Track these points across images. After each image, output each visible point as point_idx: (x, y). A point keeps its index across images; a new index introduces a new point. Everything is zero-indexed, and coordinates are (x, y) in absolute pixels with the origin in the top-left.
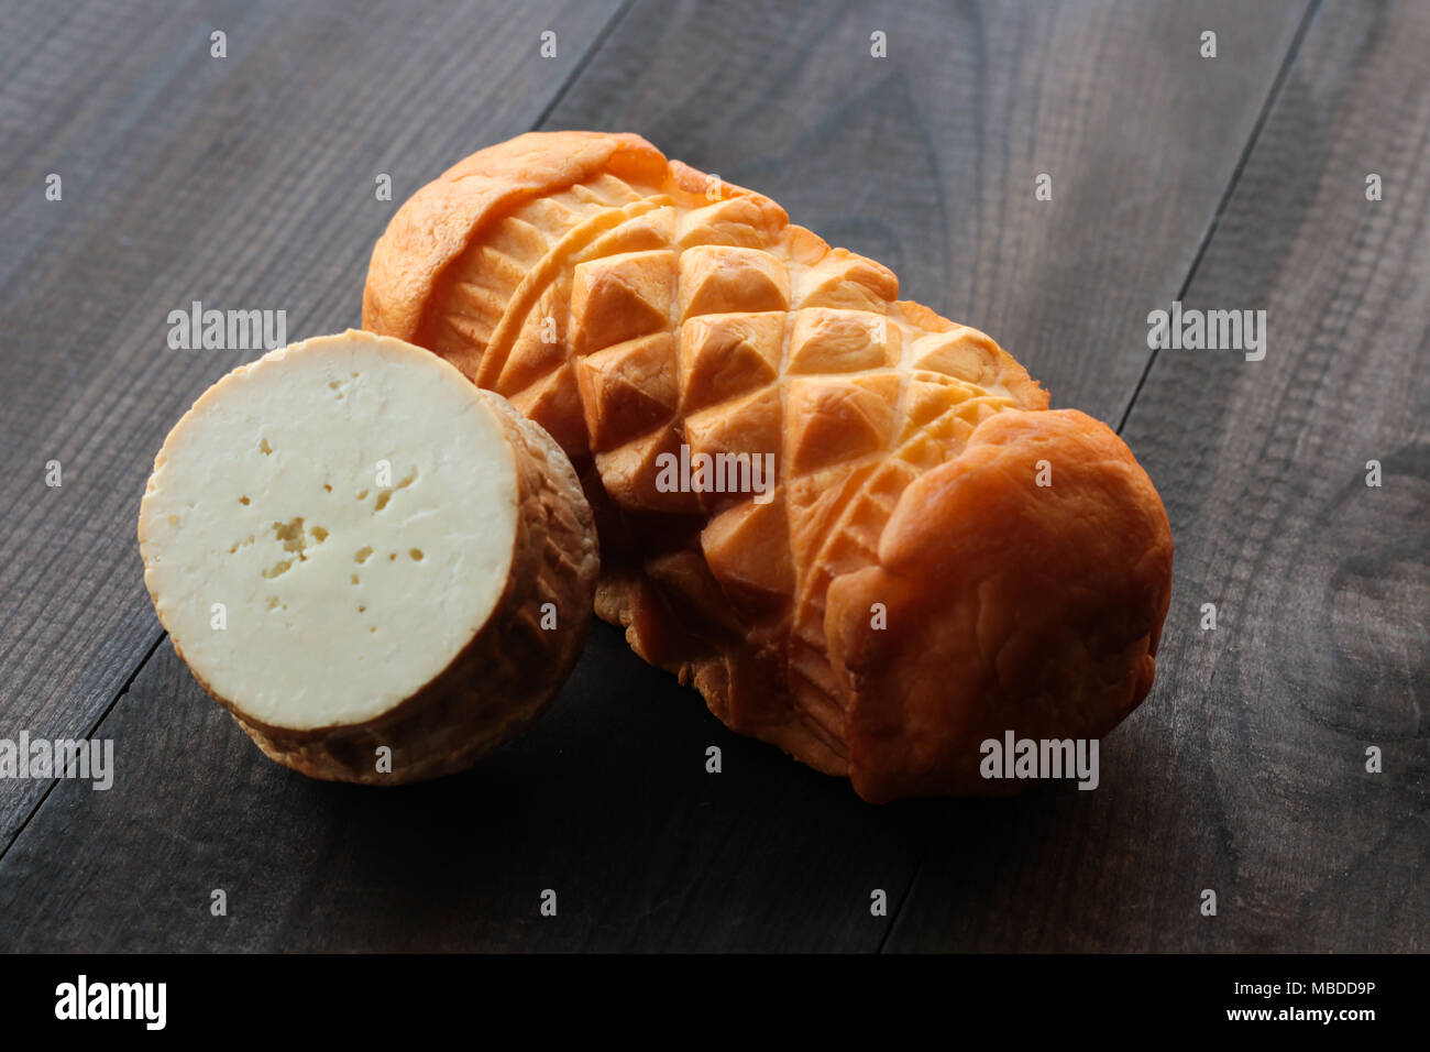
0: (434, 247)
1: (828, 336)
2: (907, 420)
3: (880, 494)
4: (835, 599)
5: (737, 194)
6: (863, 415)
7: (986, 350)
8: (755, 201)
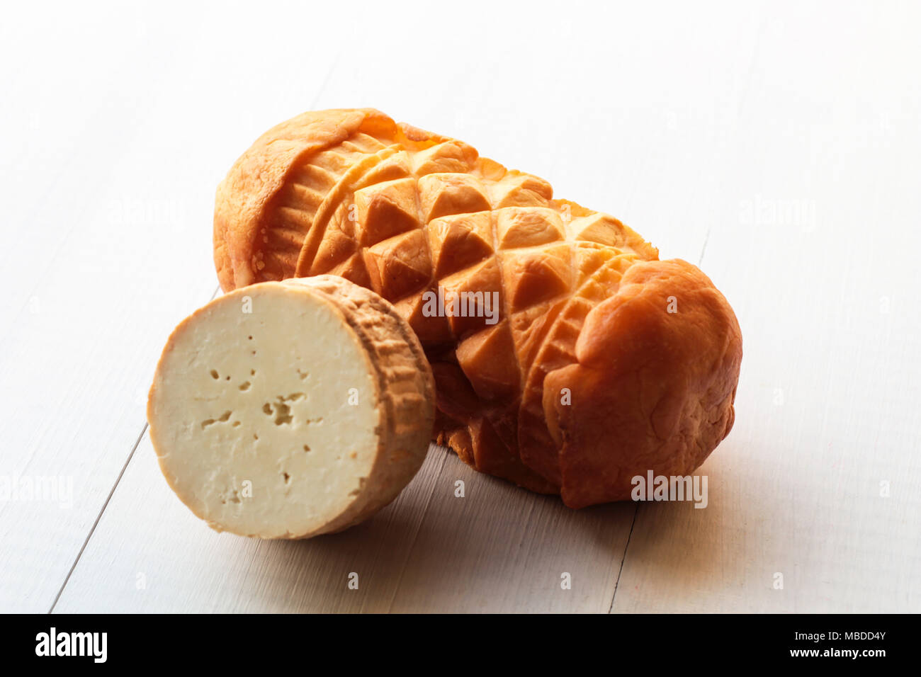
0: (262, 187)
1: (522, 224)
2: (580, 272)
3: (571, 319)
4: (550, 386)
5: (445, 141)
6: (555, 271)
7: (616, 225)
8: (457, 143)
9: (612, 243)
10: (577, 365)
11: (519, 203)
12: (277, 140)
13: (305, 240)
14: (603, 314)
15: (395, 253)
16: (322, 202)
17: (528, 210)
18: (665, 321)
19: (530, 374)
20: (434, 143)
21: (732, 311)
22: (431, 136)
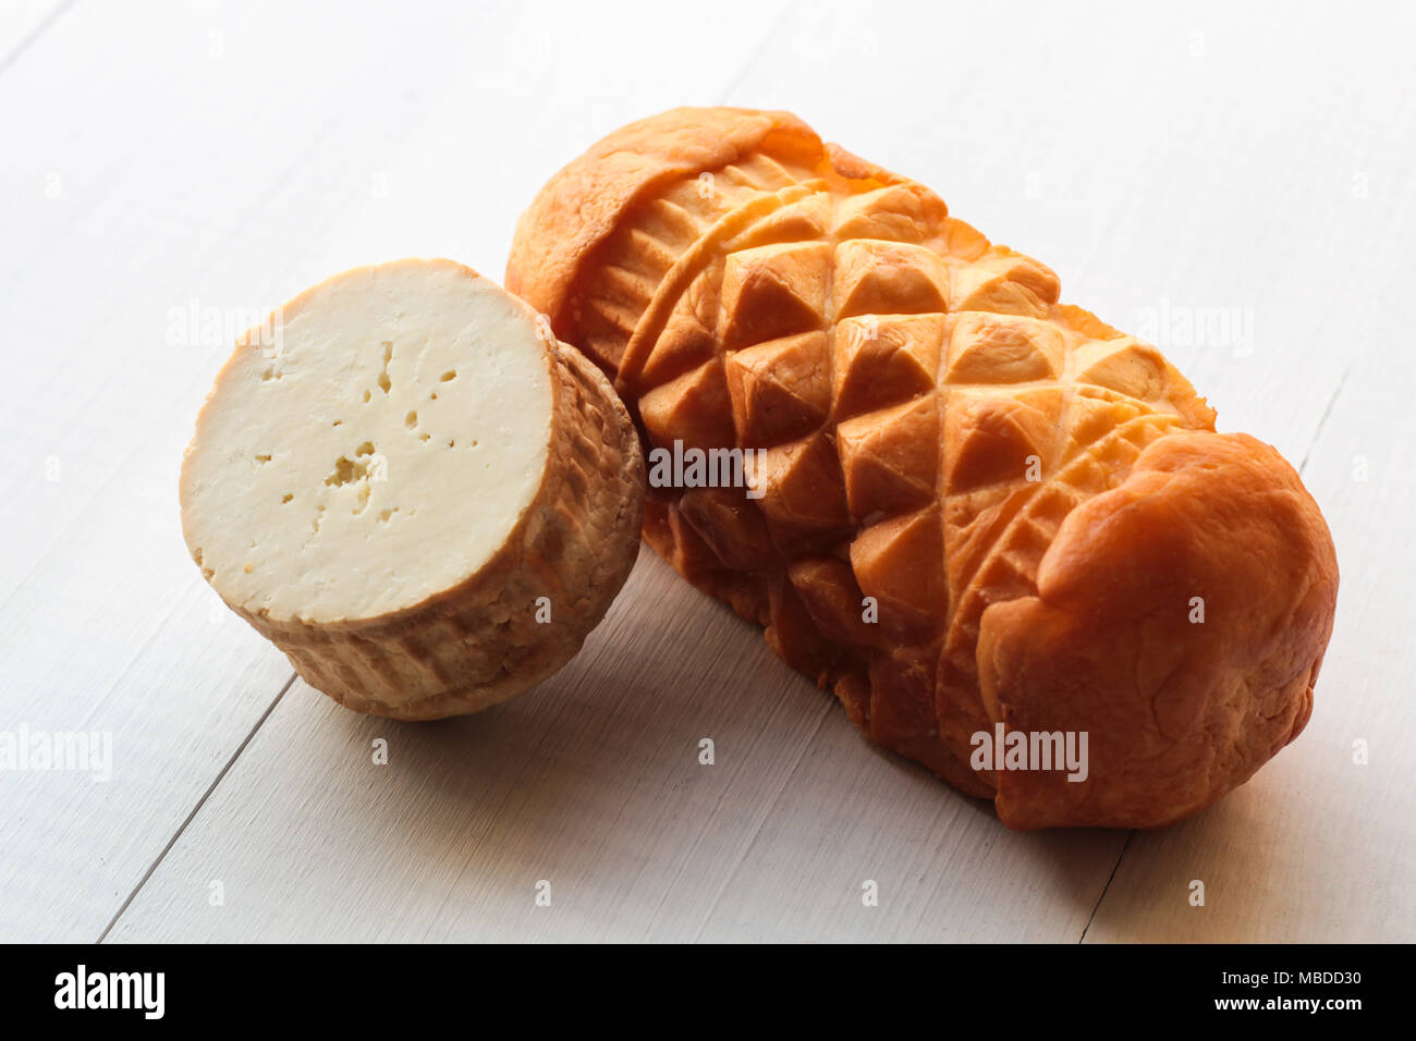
0: (580, 227)
1: (989, 345)
2: (1070, 439)
3: (1041, 519)
4: (990, 628)
5: (895, 182)
6: (1025, 433)
7: (1152, 361)
8: (914, 189)
9: (1138, 392)
10: (1035, 599)
11: (995, 305)
12: (618, 150)
13: (637, 325)
14: (1092, 518)
15: (772, 369)
16: (672, 265)
17: (1007, 320)
18: (1197, 541)
19: (963, 602)
20: (878, 184)
21: (1326, 533)
22: (874, 172)
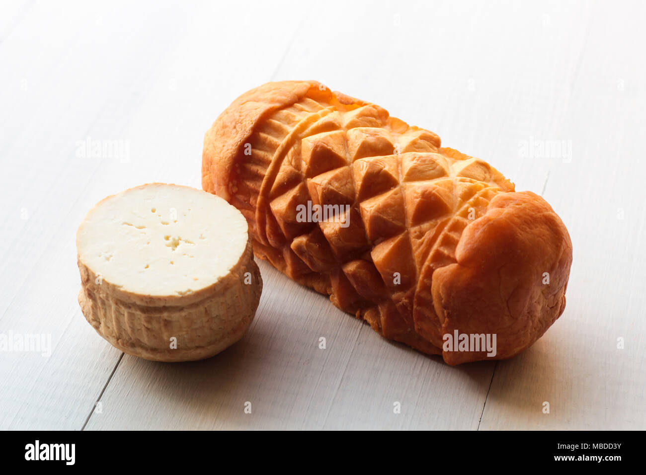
0: (237, 134)
1: (419, 165)
2: (459, 199)
3: (453, 232)
4: (437, 279)
5: (366, 104)
6: (441, 198)
7: (485, 166)
8: (374, 107)
9: (482, 179)
10: (456, 265)
11: (417, 150)
12: (248, 101)
13: (267, 172)
14: (476, 229)
15: (330, 183)
16: (279, 146)
17: (424, 154)
18: (519, 234)
19: (423, 270)
20: (358, 106)
21: (565, 229)
22: (356, 101)
